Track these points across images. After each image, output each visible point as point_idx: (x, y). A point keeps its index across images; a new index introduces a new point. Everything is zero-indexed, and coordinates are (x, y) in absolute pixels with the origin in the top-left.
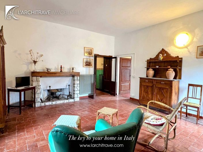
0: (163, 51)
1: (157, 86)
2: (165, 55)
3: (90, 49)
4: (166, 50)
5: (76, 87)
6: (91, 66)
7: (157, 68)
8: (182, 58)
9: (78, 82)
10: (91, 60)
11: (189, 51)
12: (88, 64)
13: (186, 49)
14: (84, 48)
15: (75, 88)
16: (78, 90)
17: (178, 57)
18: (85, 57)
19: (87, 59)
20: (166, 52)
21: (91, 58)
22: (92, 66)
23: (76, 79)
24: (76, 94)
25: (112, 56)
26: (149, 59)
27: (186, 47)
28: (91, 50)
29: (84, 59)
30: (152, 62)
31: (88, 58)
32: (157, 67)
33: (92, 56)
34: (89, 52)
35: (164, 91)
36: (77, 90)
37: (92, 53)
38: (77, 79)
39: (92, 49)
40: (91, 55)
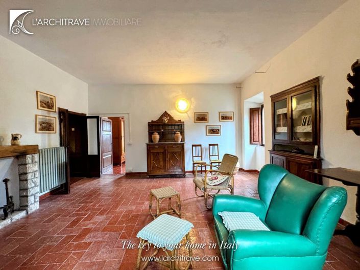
0: (166, 114)
1: (169, 151)
2: (168, 118)
3: (49, 96)
4: (169, 112)
5: (31, 179)
6: (53, 130)
7: (163, 132)
8: (184, 122)
9: (36, 168)
10: (52, 118)
11: (188, 116)
12: (46, 127)
13: (186, 114)
14: (37, 92)
15: (29, 181)
16: (36, 186)
17: (180, 120)
18: (39, 112)
19: (44, 117)
20: (169, 115)
21: (51, 115)
22: (54, 132)
23: (30, 161)
24: (32, 195)
25: (86, 114)
26: (151, 121)
27: (186, 112)
28: (52, 98)
29: (38, 117)
30: (155, 125)
31: (46, 113)
32: (163, 130)
33: (54, 110)
34: (48, 102)
35: (177, 154)
36: (33, 185)
37: (53, 106)
38: (32, 162)
39: (54, 98)
40: (51, 109)
